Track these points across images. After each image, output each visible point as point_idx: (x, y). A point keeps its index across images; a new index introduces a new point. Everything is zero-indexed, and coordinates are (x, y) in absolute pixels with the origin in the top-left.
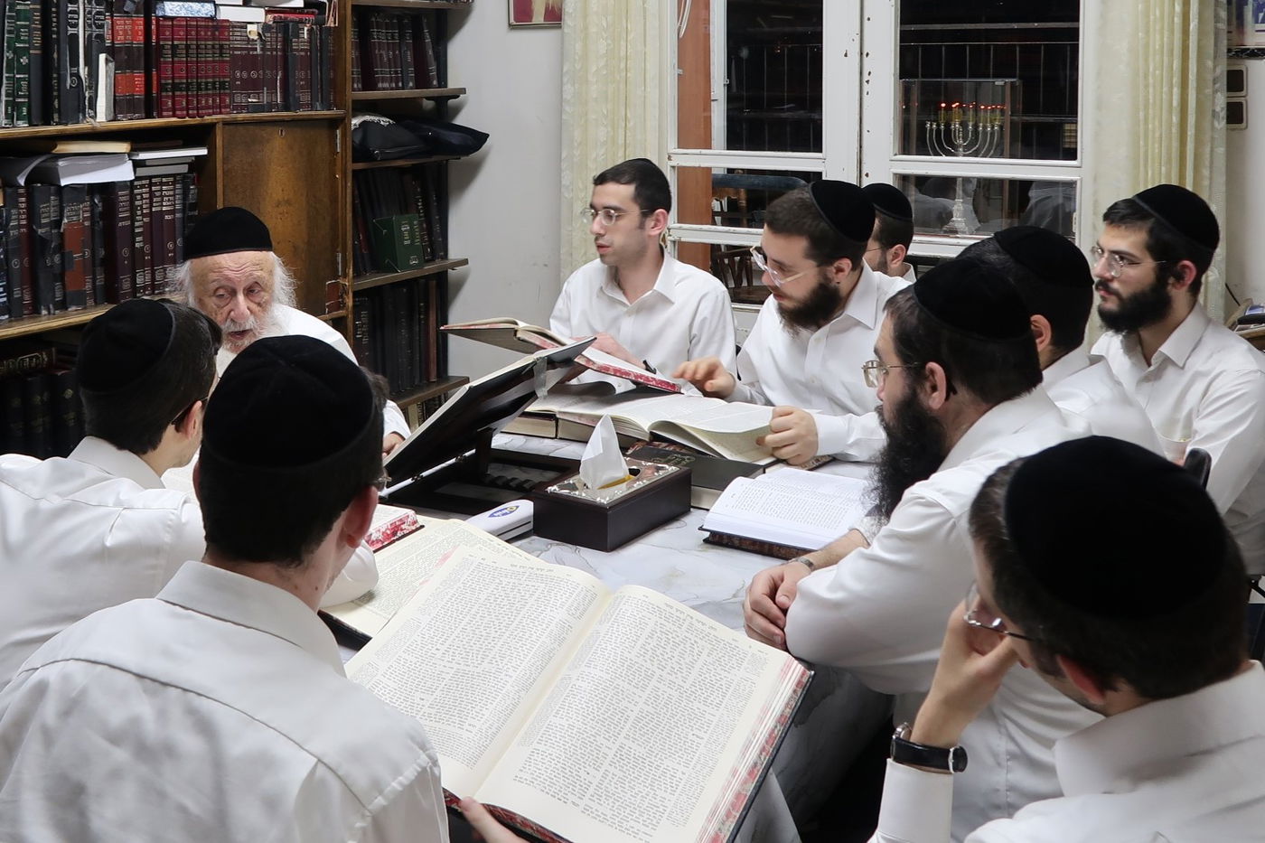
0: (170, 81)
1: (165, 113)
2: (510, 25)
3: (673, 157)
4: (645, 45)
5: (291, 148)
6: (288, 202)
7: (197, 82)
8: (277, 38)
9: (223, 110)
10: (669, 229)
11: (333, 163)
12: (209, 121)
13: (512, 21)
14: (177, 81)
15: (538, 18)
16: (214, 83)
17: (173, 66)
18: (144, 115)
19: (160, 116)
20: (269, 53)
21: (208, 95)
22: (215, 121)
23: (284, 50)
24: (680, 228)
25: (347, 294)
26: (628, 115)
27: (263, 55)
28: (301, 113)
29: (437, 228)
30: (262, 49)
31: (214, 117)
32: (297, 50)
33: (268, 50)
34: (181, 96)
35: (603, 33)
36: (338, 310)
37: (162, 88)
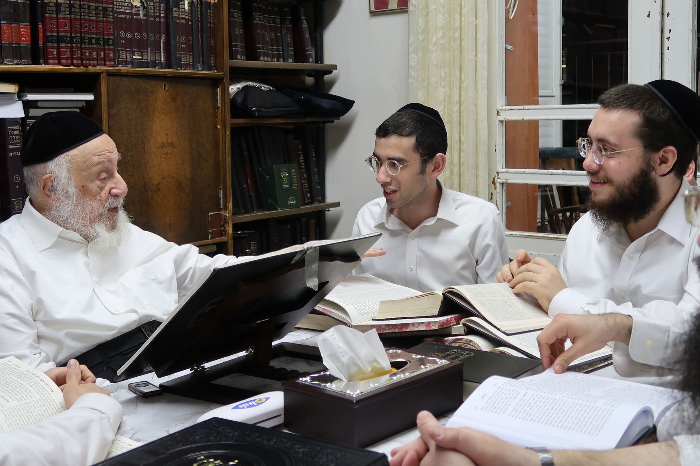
0: (56, 34)
1: (51, 62)
2: (371, 12)
3: (502, 113)
4: (476, 19)
5: (174, 100)
6: (172, 145)
7: (81, 37)
8: (160, 7)
9: (108, 63)
10: (498, 173)
11: (215, 115)
12: (94, 71)
13: (373, 9)
14: (63, 34)
15: (393, 4)
16: (98, 40)
17: (58, 21)
18: (31, 62)
19: (47, 64)
20: (153, 19)
21: (93, 49)
22: (100, 71)
23: (166, 18)
24: (507, 172)
25: (228, 223)
26: (463, 77)
27: (146, 21)
28: (183, 71)
29: (316, 178)
30: (145, 15)
31: (98, 68)
32: (178, 18)
33: (152, 16)
34: (67, 48)
35: (442, 10)
36: (222, 236)
37: (47, 39)
